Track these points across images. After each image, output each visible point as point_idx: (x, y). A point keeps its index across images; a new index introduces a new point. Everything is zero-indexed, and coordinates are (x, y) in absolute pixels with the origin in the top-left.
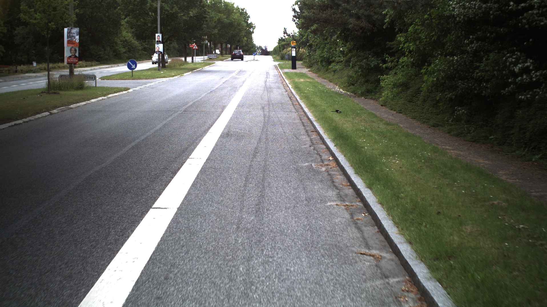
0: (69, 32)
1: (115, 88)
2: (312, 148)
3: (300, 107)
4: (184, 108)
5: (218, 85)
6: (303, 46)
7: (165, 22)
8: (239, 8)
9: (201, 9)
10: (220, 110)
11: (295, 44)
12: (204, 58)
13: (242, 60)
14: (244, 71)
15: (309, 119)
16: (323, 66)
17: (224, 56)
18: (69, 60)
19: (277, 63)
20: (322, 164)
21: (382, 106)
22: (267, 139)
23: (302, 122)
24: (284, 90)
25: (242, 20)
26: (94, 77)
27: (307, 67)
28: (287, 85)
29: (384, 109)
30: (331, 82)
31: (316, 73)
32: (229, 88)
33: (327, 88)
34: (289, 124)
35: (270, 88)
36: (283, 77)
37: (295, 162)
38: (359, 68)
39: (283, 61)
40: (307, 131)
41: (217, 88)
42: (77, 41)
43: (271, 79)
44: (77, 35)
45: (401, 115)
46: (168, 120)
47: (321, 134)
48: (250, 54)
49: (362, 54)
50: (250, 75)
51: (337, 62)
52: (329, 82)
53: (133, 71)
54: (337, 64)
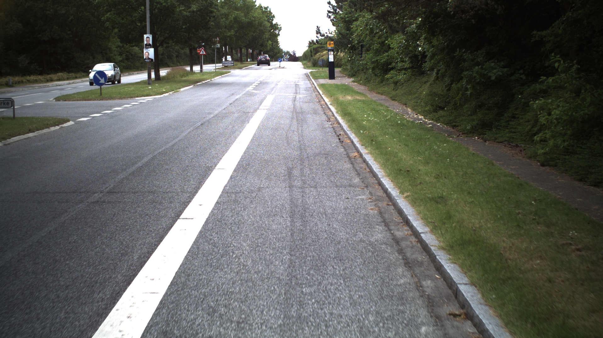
5: (220, 109)
6: (343, 48)
11: (333, 46)
12: (215, 66)
14: (266, 83)
16: (376, 75)
19: (308, 71)
24: (324, 118)
25: (264, 19)
26: (10, 102)
27: (349, 75)
28: (327, 105)
30: (394, 100)
31: (365, 84)
32: (236, 115)
33: (395, 113)
35: (302, 113)
36: (318, 92)
38: (468, 83)
39: (315, 68)
41: (216, 115)
43: (301, 96)
49: (470, 56)
50: (273, 89)
51: (399, 70)
52: (390, 100)
53: (102, 87)
54: (399, 73)
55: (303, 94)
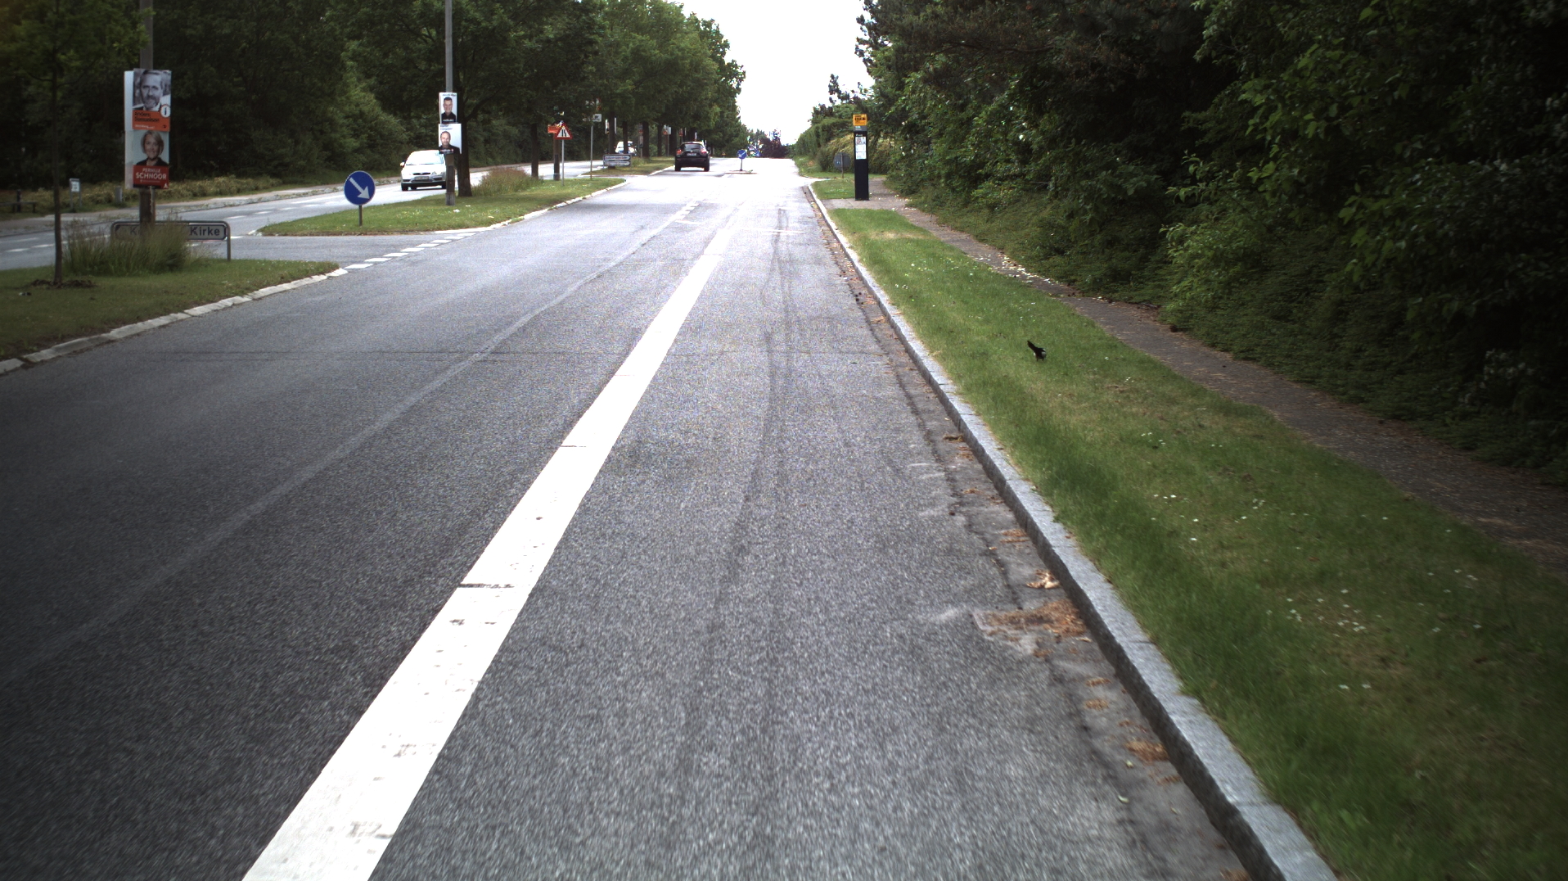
0: (139, 85)
1: (290, 264)
2: (960, 520)
3: (891, 332)
4: (498, 338)
5: (626, 254)
6: (889, 130)
7: (470, 58)
8: (697, 20)
9: (578, 18)
10: (618, 348)
11: (865, 123)
12: (591, 167)
13: (707, 169)
14: (712, 206)
15: (930, 381)
16: (953, 190)
17: (654, 159)
18: (139, 176)
19: (809, 181)
20: (1013, 611)
21: (1174, 329)
22: (783, 478)
23: (909, 396)
24: (836, 270)
25: (705, 53)
26: (222, 229)
27: (902, 192)
28: (844, 250)
29: (1183, 343)
30: (982, 241)
31: (931, 211)
32: (660, 263)
33: (975, 264)
34: (860, 404)
35: (791, 261)
36: (829, 226)
37: (899, 599)
38: (1087, 200)
39: (827, 174)
40: (929, 436)
41: (621, 263)
42: (166, 112)
43: (790, 233)
44: (165, 94)
45: (1253, 366)
46: (429, 387)
47: (988, 457)
48: (731, 154)
49: (1094, 152)
50: (728, 217)
51: (1000, 179)
52: (975, 242)
53: (364, 206)
54: (999, 184)
55: (794, 228)
